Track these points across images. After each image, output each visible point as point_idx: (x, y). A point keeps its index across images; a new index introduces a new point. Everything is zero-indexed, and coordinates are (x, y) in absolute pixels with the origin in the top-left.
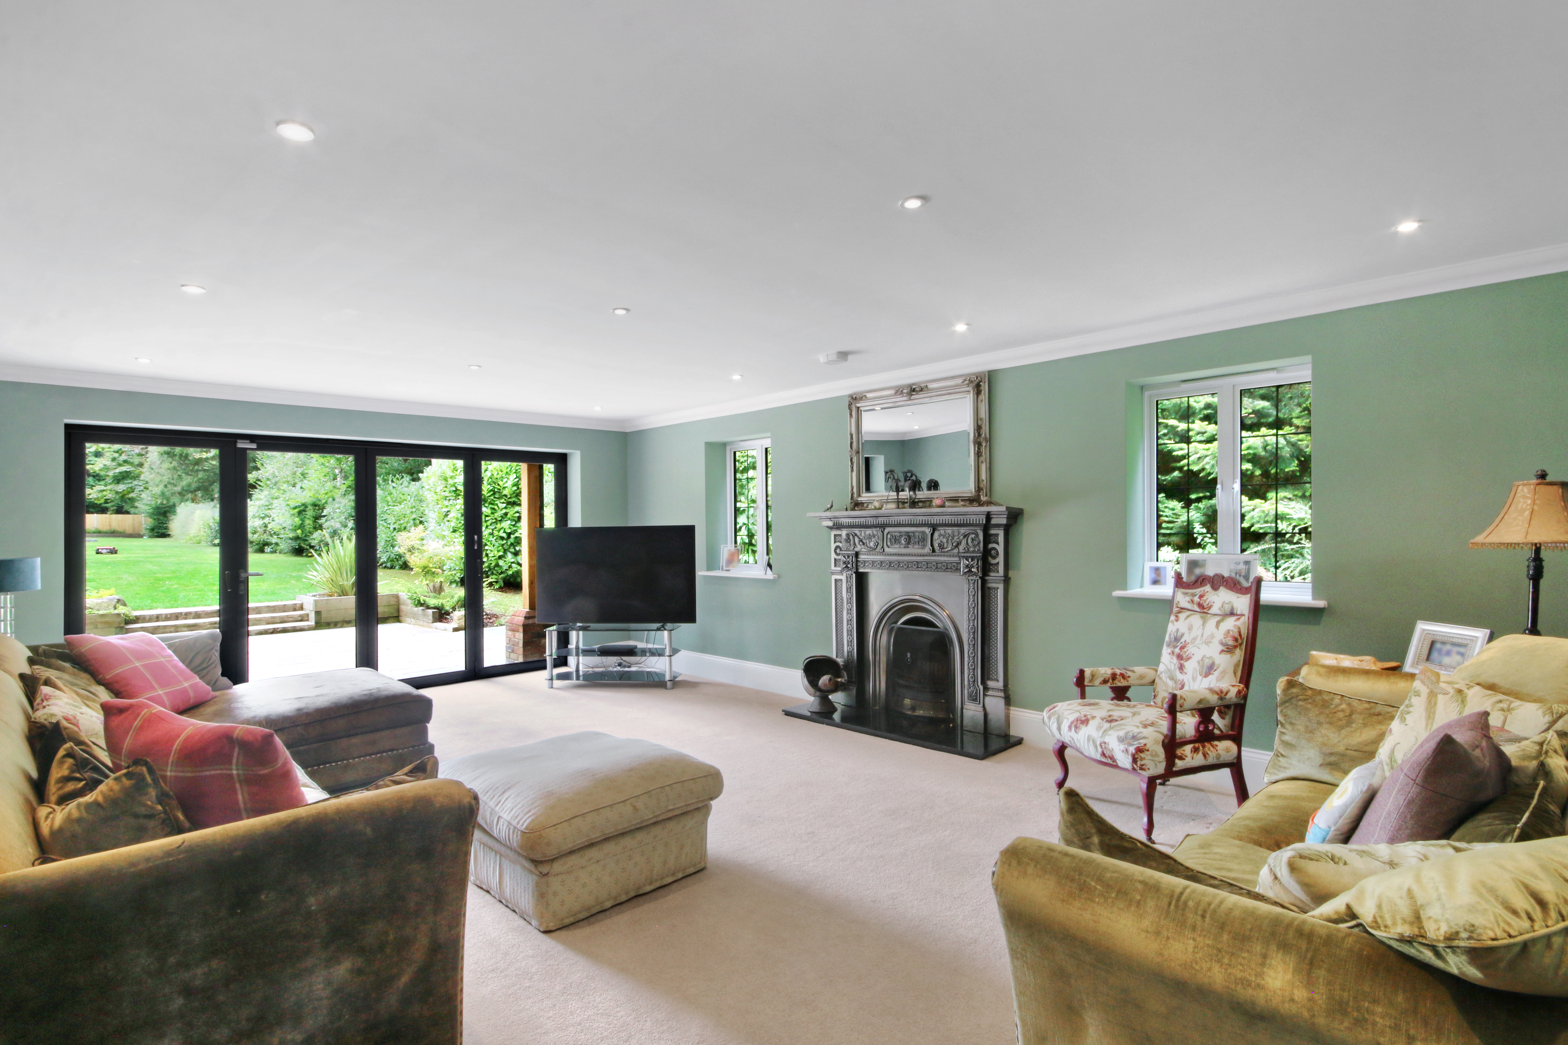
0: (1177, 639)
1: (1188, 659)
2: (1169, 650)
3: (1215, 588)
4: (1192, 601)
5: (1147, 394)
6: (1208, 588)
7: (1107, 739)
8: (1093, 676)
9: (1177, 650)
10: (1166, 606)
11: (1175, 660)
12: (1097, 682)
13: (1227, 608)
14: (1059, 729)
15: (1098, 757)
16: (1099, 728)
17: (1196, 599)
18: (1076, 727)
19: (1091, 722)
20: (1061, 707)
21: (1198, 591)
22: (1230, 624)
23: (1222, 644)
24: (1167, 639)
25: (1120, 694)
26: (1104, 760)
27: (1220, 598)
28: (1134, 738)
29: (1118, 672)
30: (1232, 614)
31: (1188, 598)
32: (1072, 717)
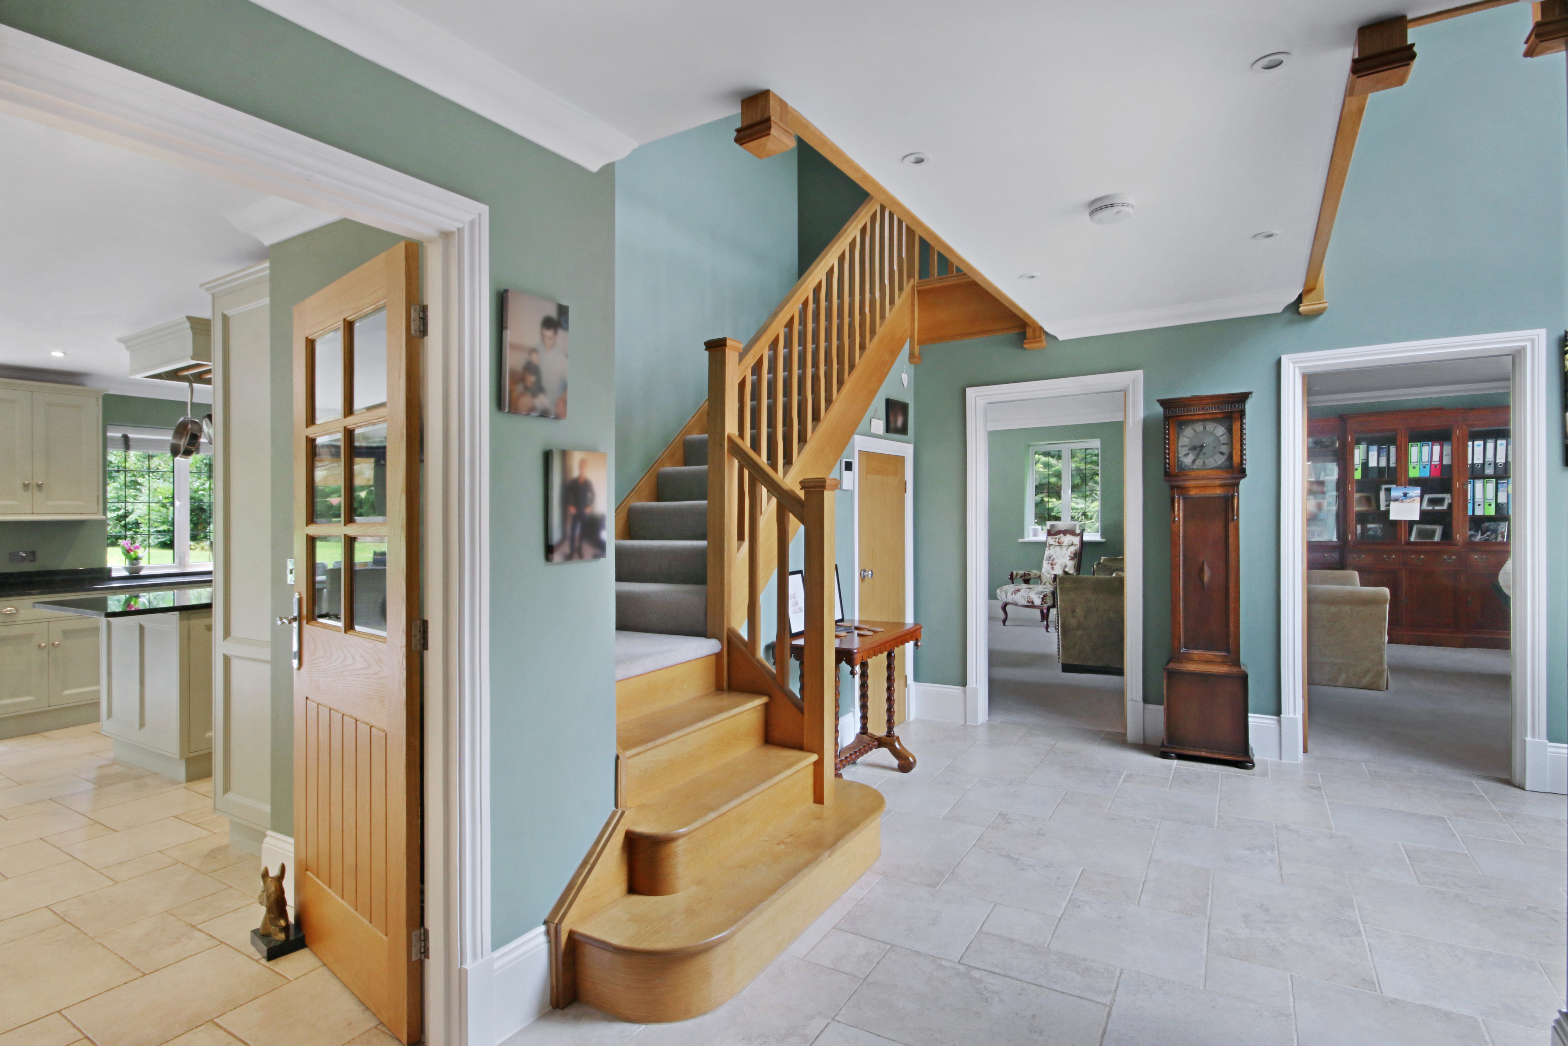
0: (1050, 557)
1: (1055, 564)
2: (1047, 562)
3: (1065, 535)
4: (1055, 541)
5: (1031, 448)
6: (1062, 535)
7: (1030, 595)
8: (1017, 574)
9: (1050, 562)
10: (1043, 545)
11: (1050, 566)
12: (1019, 577)
13: (1070, 543)
14: (1006, 596)
15: (1026, 603)
16: (1026, 591)
17: (1057, 540)
18: (1015, 593)
19: (1021, 590)
20: (1005, 587)
21: (1058, 537)
22: (1072, 549)
23: (1070, 557)
24: (1045, 557)
25: (1027, 581)
26: (1028, 604)
27: (1067, 539)
28: (1042, 592)
29: (1026, 572)
30: (1072, 544)
31: (1053, 540)
32: (1012, 590)
